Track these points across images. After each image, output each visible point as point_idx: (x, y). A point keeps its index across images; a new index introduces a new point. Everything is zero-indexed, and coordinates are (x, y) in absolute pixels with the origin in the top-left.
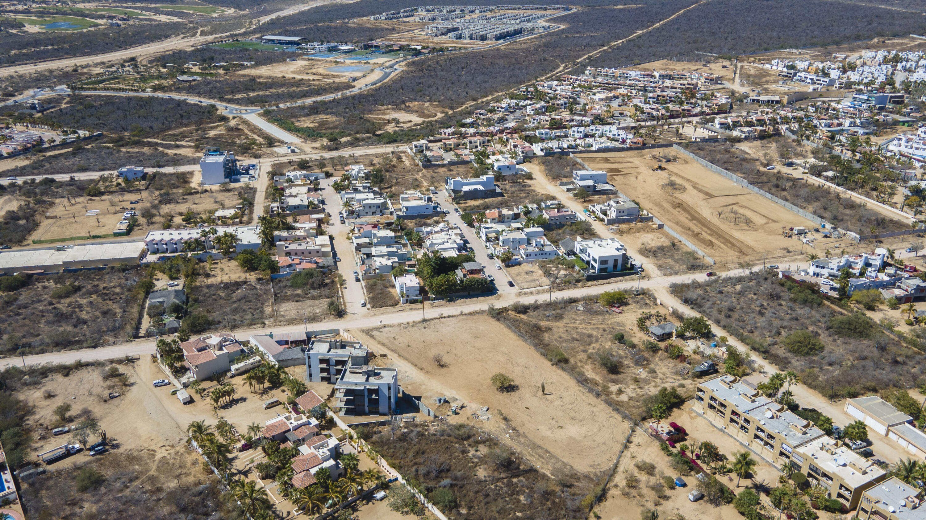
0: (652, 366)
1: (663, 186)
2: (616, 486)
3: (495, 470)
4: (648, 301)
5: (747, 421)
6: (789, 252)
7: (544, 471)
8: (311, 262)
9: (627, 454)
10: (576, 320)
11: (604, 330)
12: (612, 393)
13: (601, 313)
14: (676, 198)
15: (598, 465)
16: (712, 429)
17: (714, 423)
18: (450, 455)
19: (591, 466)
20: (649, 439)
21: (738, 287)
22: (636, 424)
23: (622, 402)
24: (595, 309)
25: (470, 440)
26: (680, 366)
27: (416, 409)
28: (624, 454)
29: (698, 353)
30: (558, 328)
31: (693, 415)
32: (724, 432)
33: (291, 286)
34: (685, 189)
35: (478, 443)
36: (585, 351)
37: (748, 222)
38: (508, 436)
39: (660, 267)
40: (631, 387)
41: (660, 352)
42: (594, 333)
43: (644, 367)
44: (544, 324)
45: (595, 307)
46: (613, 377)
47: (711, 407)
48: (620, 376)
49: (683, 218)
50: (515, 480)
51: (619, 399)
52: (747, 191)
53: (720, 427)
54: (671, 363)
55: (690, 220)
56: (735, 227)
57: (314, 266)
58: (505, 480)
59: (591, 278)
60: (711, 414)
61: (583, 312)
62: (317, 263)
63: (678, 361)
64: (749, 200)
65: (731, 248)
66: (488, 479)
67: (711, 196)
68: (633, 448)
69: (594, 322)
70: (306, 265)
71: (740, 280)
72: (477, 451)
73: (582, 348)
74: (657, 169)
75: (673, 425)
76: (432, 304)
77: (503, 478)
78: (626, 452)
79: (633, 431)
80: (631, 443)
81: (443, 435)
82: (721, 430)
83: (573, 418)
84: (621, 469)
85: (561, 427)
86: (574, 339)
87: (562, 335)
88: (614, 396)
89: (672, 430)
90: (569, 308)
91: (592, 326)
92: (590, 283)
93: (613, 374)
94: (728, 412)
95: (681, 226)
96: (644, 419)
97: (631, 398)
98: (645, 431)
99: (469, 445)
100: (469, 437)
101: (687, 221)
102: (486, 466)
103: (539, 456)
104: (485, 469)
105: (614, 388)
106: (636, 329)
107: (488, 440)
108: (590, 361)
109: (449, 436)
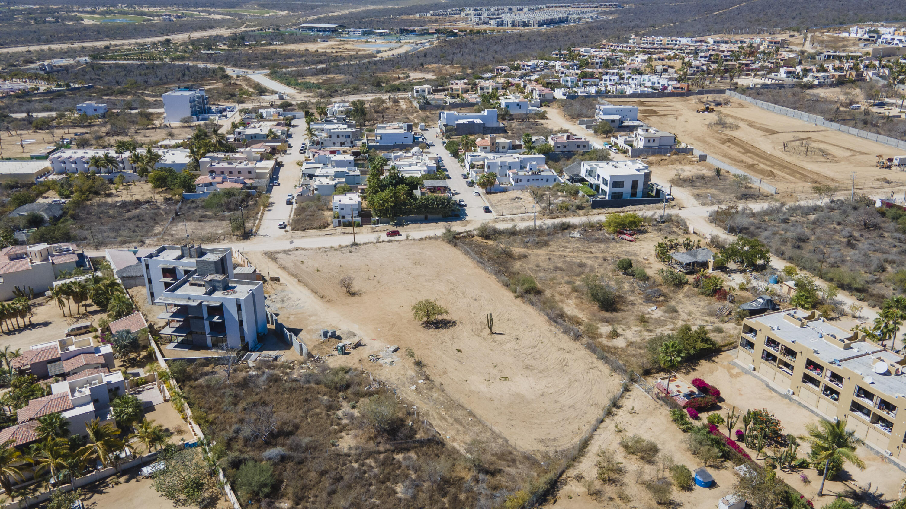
0: (673, 303)
1: (710, 125)
2: (579, 477)
3: (370, 438)
4: (676, 229)
5: (836, 377)
6: (888, 182)
7: (456, 445)
8: (236, 182)
9: (610, 424)
10: (566, 247)
11: (605, 260)
12: (601, 335)
13: (605, 241)
14: (725, 135)
15: (555, 440)
16: (768, 393)
17: (772, 384)
18: (306, 412)
19: (542, 441)
20: (653, 403)
21: (812, 217)
22: (633, 380)
23: (616, 348)
24: (596, 236)
25: (349, 391)
26: (717, 305)
27: (287, 345)
28: (603, 425)
29: (747, 290)
30: (538, 255)
31: (735, 371)
32: (791, 400)
33: (203, 207)
34: (738, 127)
35: (359, 395)
36: (568, 283)
37: (825, 154)
38: (414, 387)
39: (698, 196)
40: (634, 328)
41: (687, 287)
42: (589, 262)
43: (659, 304)
44: (517, 250)
45: (597, 234)
46: (608, 315)
47: (769, 357)
48: (619, 315)
49: (734, 151)
50: (399, 457)
51: (610, 344)
52: (822, 128)
53: (784, 391)
54: (704, 302)
55: (743, 154)
56: (806, 159)
57: (240, 186)
58: (382, 456)
59: (598, 205)
60: (767, 369)
61: (579, 239)
62: (245, 183)
63: (714, 299)
64: (825, 136)
65: (801, 179)
66: (353, 452)
67: (773, 132)
68: (621, 416)
69: (593, 250)
70: (228, 185)
71: (815, 209)
72: (353, 407)
73: (566, 278)
74: (704, 111)
75: (698, 383)
76: (373, 229)
77: (380, 453)
78: (608, 421)
79: (627, 389)
80: (619, 407)
81: (308, 382)
82: (786, 396)
83: (528, 367)
84: (593, 449)
85: (506, 379)
86: (557, 269)
87: (541, 264)
88: (604, 341)
89: (695, 390)
90: (560, 235)
91: (588, 255)
92: (595, 211)
93: (607, 311)
94: (799, 364)
95: (730, 158)
96: (647, 373)
97: (630, 344)
98: (648, 391)
99: (345, 399)
100: (348, 386)
101: (739, 154)
102: (358, 432)
103: (456, 420)
104: (356, 436)
105: (605, 329)
106: (653, 259)
107: (377, 392)
108: (575, 294)
109: (318, 383)
